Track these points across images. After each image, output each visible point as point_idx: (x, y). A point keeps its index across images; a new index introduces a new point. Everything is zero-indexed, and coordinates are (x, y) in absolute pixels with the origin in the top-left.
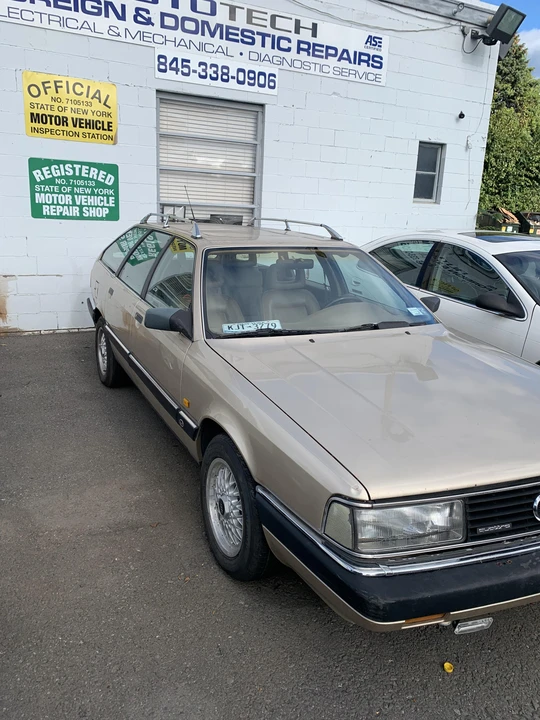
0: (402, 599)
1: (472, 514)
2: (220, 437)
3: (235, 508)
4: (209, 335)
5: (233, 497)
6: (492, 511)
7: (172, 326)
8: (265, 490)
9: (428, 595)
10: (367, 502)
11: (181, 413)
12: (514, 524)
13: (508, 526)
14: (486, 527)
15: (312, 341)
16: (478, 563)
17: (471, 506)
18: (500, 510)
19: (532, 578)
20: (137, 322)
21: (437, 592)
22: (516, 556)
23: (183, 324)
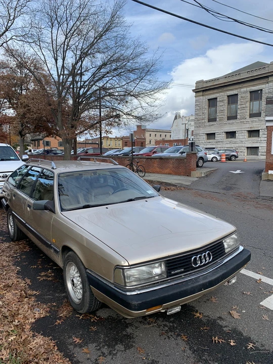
0: (144, 301)
1: (168, 267)
2: (70, 253)
3: (78, 281)
4: (62, 210)
5: (77, 277)
6: (176, 265)
7: (46, 208)
8: (90, 271)
9: (153, 298)
10: (128, 266)
11: (52, 245)
12: (185, 269)
13: (182, 270)
14: (174, 271)
15: (107, 208)
16: (172, 285)
17: (168, 263)
18: (179, 264)
19: (192, 288)
20: (28, 208)
21: (157, 297)
22: (187, 281)
23: (50, 206)
